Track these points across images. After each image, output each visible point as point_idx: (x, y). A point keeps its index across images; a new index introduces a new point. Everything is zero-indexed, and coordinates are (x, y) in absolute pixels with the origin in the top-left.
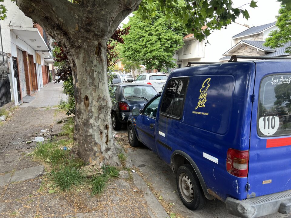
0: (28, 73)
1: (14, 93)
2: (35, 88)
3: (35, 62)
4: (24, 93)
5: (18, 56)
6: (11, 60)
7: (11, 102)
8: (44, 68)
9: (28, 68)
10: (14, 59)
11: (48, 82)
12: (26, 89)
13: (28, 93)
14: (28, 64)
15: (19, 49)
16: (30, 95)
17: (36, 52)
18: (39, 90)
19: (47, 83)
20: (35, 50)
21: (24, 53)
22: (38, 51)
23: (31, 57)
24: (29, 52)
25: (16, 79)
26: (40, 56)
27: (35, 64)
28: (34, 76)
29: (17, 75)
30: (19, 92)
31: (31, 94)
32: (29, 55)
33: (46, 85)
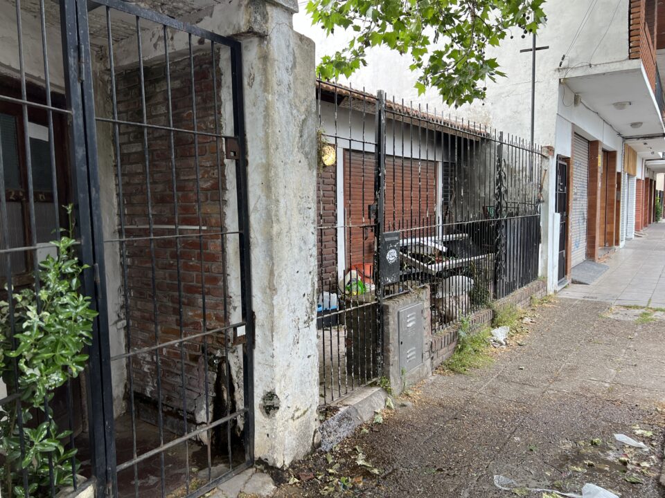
0: (596, 199)
1: (547, 256)
2: (612, 239)
3: (619, 169)
4: (577, 253)
5: (572, 152)
6: (552, 165)
7: (537, 282)
8: (642, 185)
9: (599, 184)
10: (560, 162)
11: (650, 223)
12: (585, 244)
13: (591, 254)
14: (599, 175)
15: (578, 135)
16: (594, 261)
17: (628, 142)
18: (622, 244)
19: (645, 225)
20: (625, 138)
21: (593, 145)
22: (631, 138)
23: (610, 156)
24: (608, 142)
25: (558, 216)
26: (635, 154)
27: (619, 174)
28: (613, 206)
29: (563, 205)
30: (564, 251)
31: (596, 257)
32: (604, 151)
33: (641, 231)
